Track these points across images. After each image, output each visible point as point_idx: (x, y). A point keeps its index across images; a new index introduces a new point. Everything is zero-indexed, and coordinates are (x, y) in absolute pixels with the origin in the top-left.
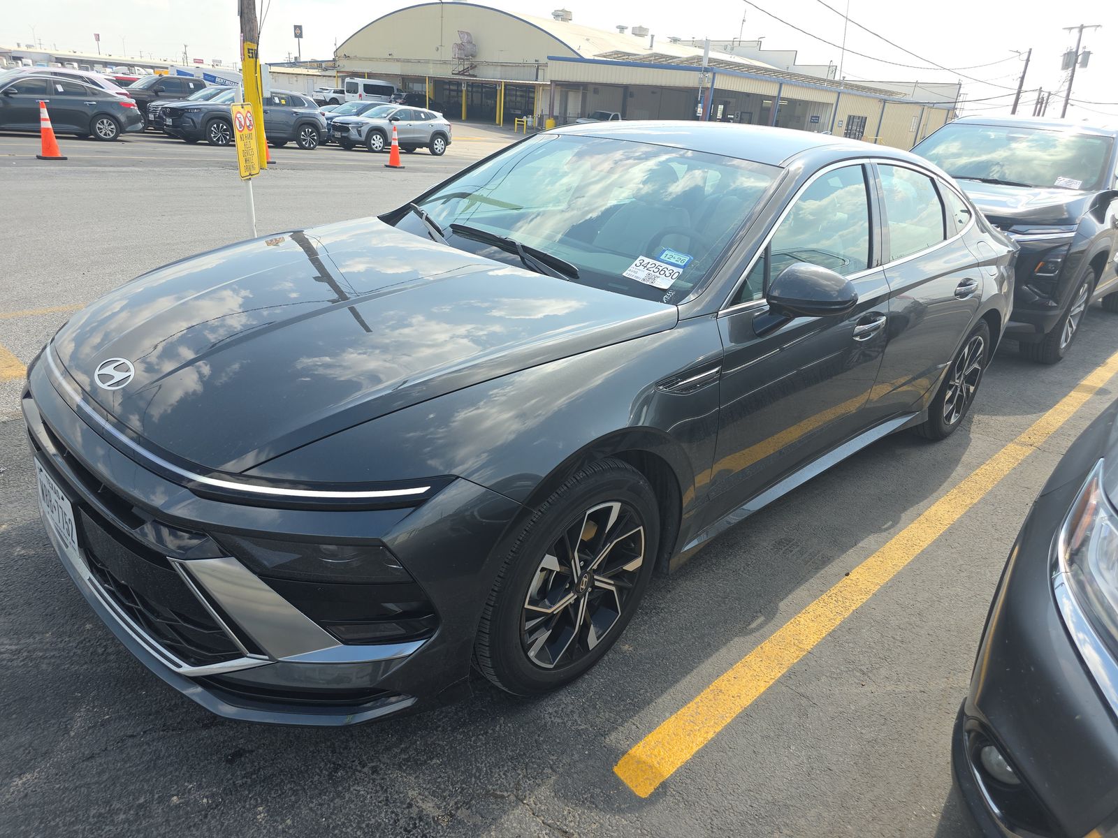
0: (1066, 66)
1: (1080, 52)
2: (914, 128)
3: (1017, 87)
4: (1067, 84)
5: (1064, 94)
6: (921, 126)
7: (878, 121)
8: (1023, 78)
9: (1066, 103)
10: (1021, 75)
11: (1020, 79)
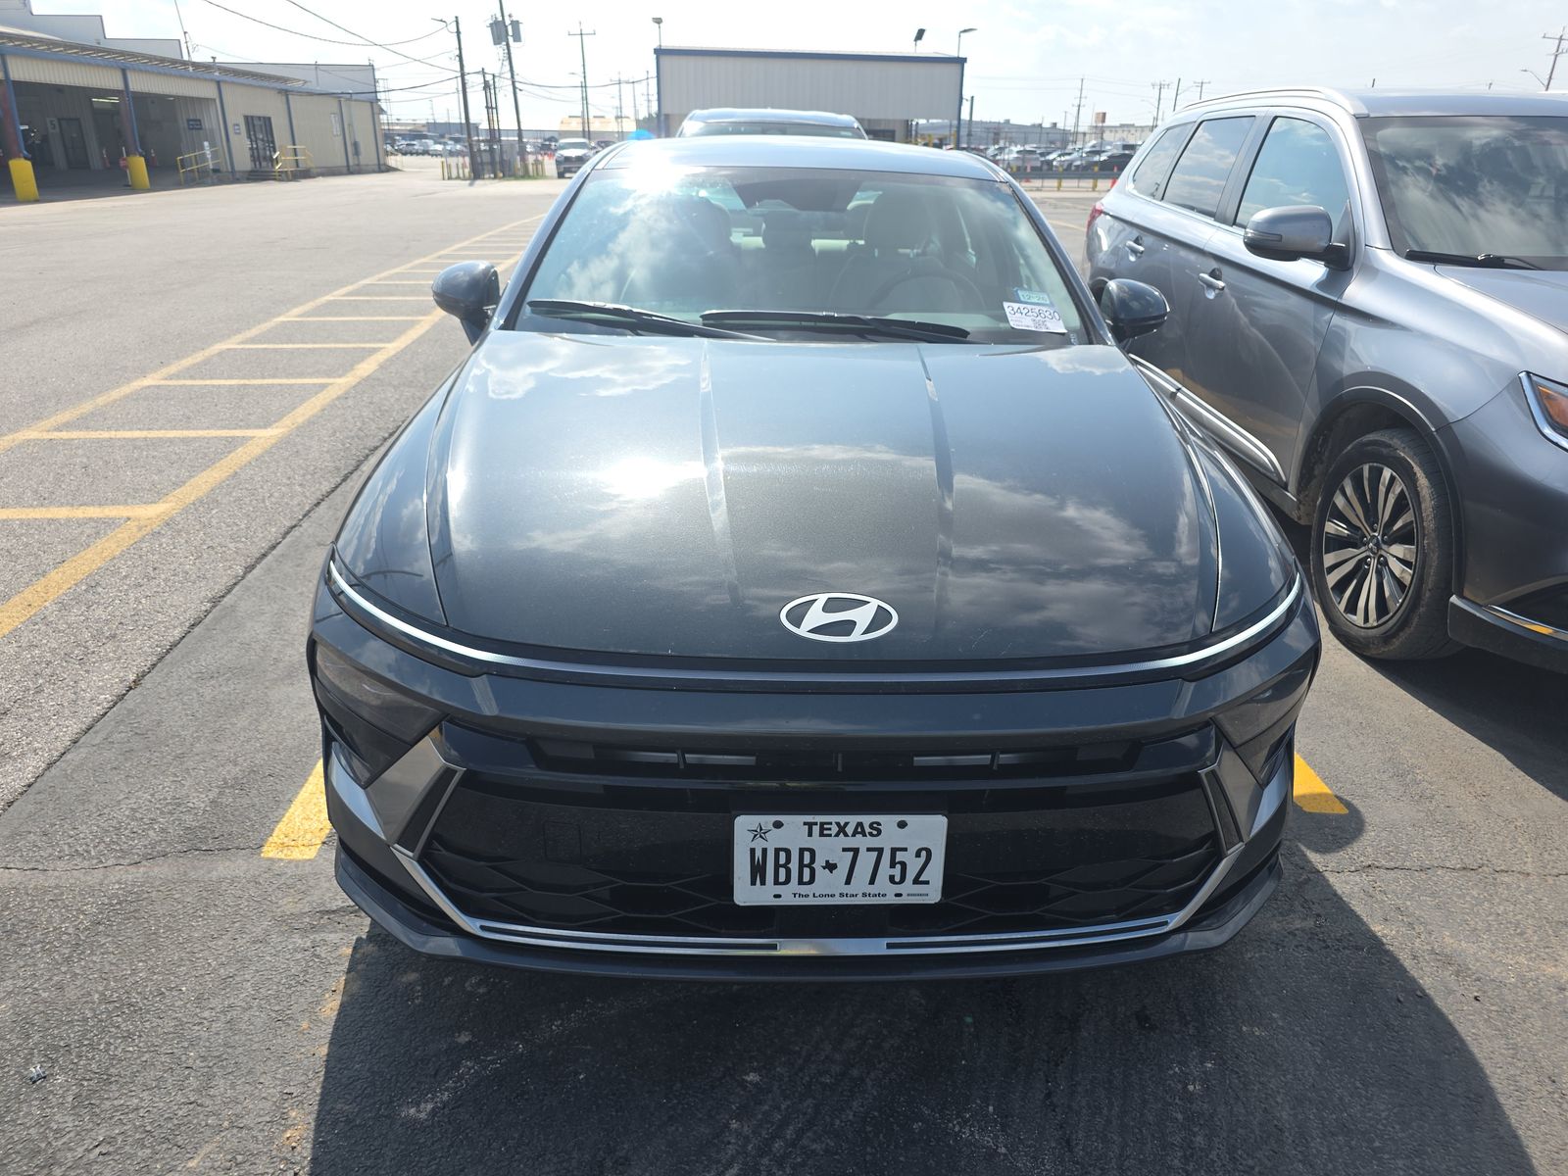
0: (497, 40)
1: (508, 22)
2: (337, 130)
3: (459, 69)
4: (507, 63)
5: (509, 75)
6: (346, 127)
7: (287, 122)
8: (460, 56)
9: (514, 88)
10: (458, 52)
11: (458, 58)
